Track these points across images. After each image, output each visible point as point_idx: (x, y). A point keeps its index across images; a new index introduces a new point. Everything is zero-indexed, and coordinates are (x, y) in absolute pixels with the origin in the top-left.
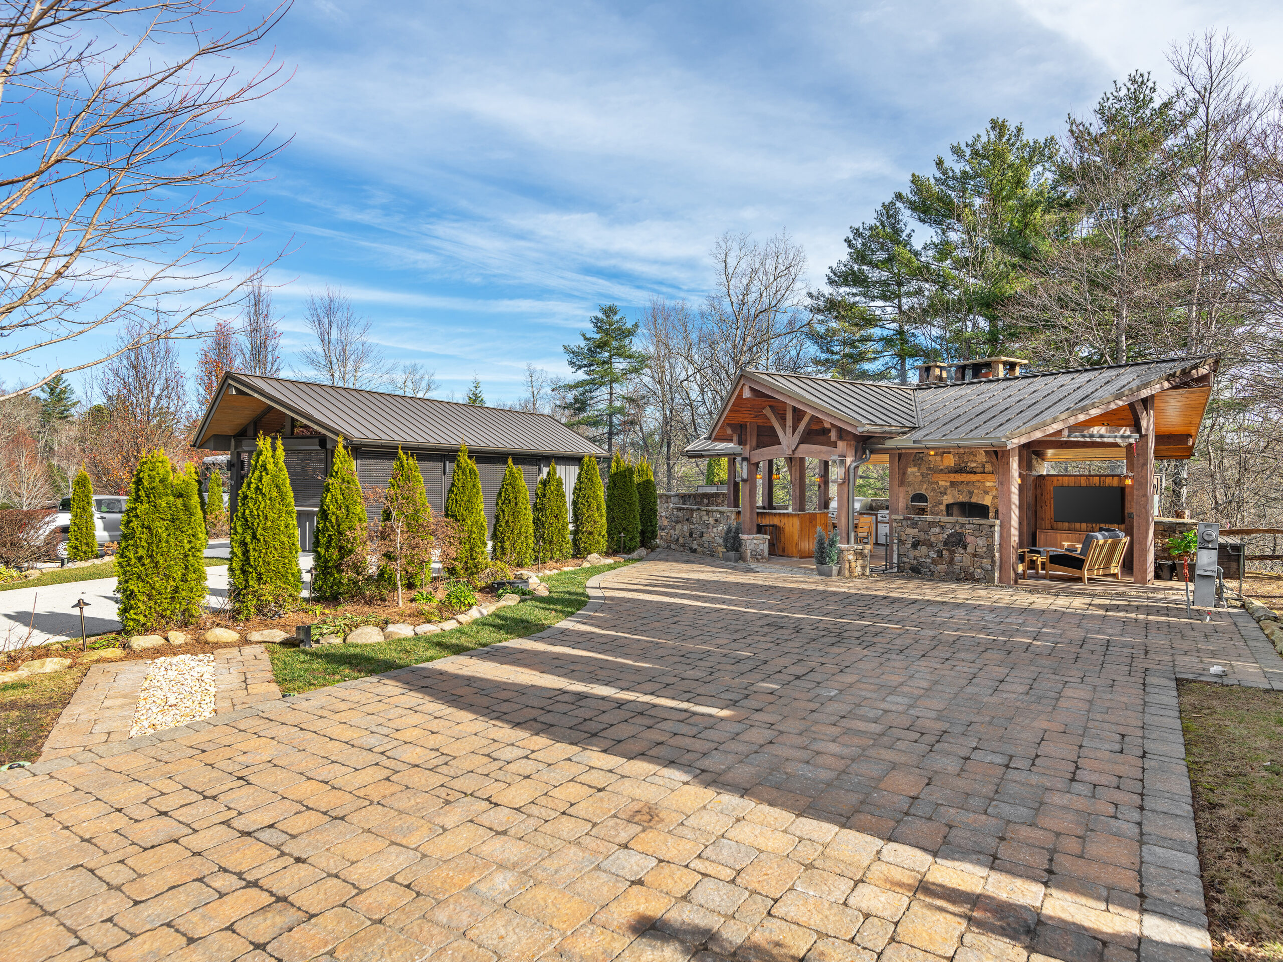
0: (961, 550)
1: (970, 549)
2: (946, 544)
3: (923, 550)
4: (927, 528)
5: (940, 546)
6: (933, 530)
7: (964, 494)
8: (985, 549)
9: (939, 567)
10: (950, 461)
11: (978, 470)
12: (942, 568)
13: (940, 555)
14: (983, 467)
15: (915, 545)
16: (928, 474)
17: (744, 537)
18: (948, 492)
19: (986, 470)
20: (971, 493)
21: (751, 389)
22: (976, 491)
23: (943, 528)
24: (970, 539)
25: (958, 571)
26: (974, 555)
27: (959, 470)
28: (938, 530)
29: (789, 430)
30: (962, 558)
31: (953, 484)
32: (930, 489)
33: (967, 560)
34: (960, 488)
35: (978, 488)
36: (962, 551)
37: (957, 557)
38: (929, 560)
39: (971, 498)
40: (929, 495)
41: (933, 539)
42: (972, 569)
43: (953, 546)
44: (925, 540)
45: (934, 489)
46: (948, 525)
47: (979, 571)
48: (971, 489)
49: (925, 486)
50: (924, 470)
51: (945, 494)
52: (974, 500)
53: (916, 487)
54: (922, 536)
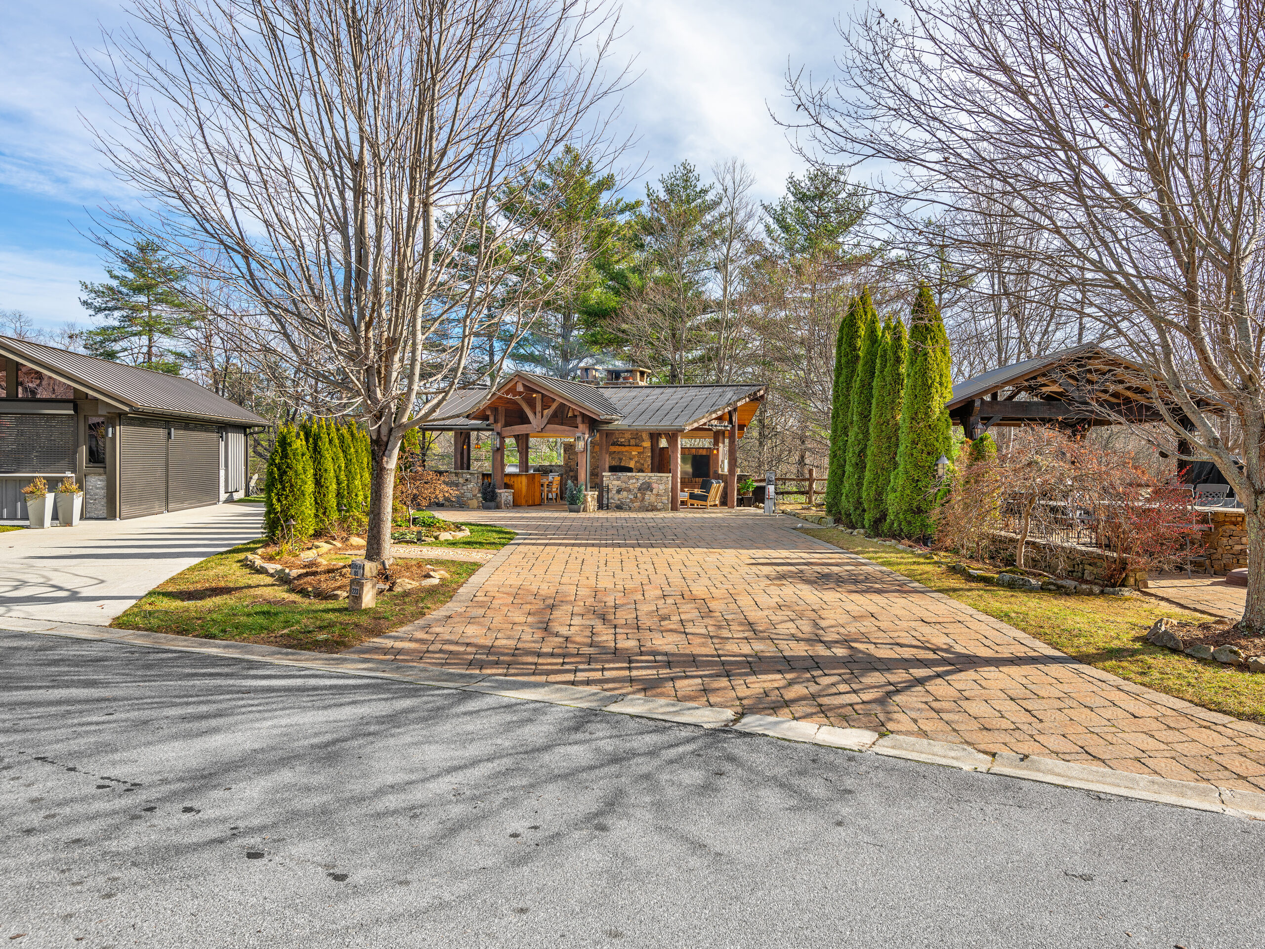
1: (655, 492)
2: (639, 489)
3: (625, 494)
5: (636, 491)
8: (663, 491)
9: (635, 503)
12: (637, 504)
13: (636, 496)
14: (629, 441)
15: (619, 492)
17: (498, 491)
20: (621, 459)
21: (524, 385)
23: (637, 479)
24: (655, 485)
25: (647, 506)
26: (657, 495)
29: (539, 415)
30: (650, 497)
33: (653, 499)
36: (650, 493)
37: (647, 497)
38: (629, 500)
41: (631, 487)
42: (656, 504)
43: (644, 491)
44: (625, 488)
46: (641, 478)
47: (660, 504)
54: (624, 485)
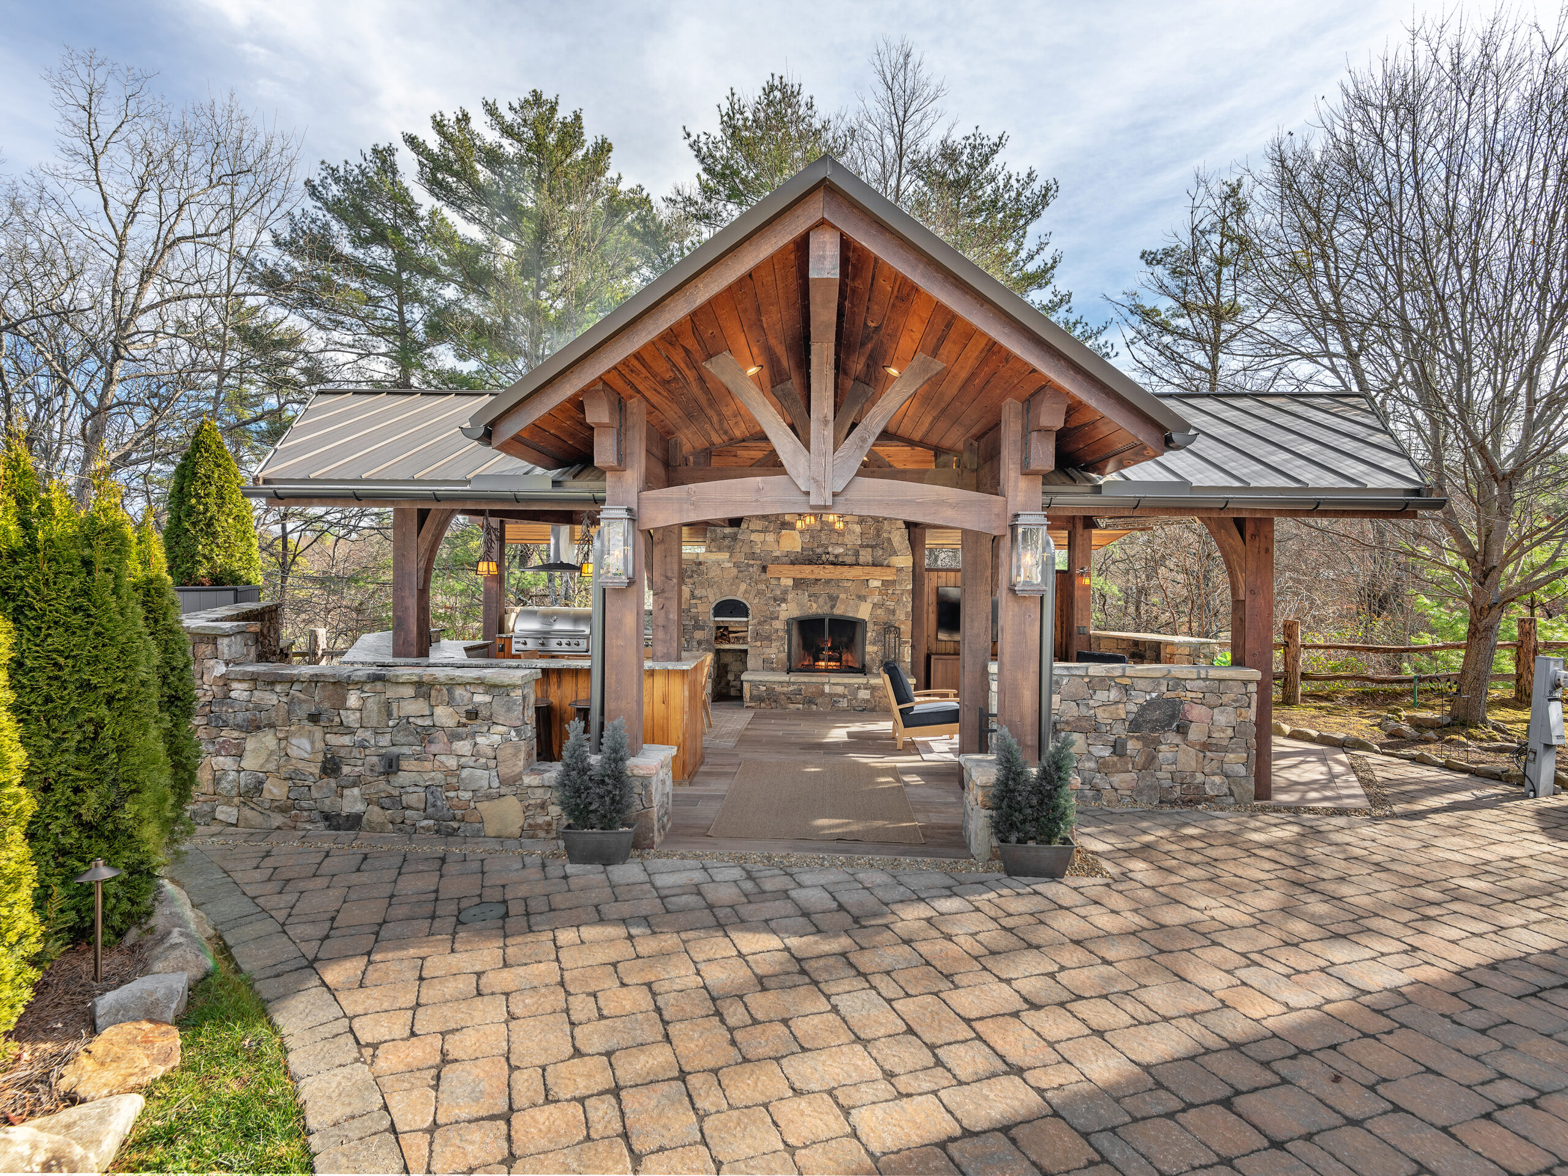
0: (1173, 738)
1: (1195, 734)
2: (1135, 725)
4: (1084, 692)
5: (1120, 730)
6: (1101, 696)
7: (821, 600)
8: (1230, 732)
9: (1117, 779)
10: (792, 542)
11: (849, 560)
13: (1118, 748)
14: (857, 554)
16: (748, 565)
18: (790, 597)
19: (862, 560)
20: (833, 599)
22: (842, 596)
23: (1126, 689)
24: (1196, 712)
25: (1167, 783)
26: (1205, 747)
27: (810, 559)
28: (1114, 694)
30: (1175, 755)
31: (798, 583)
32: (753, 593)
33: (1188, 759)
34: (815, 589)
35: (846, 590)
36: (1177, 739)
37: (1165, 752)
38: (1092, 765)
39: (833, 607)
40: (753, 603)
41: (1102, 716)
42: (1200, 778)
43: (1153, 730)
44: (1079, 718)
45: (760, 593)
46: (1140, 684)
47: (1217, 779)
48: (834, 591)
49: (743, 587)
50: (740, 557)
51: (784, 600)
52: (839, 611)
53: (725, 588)
